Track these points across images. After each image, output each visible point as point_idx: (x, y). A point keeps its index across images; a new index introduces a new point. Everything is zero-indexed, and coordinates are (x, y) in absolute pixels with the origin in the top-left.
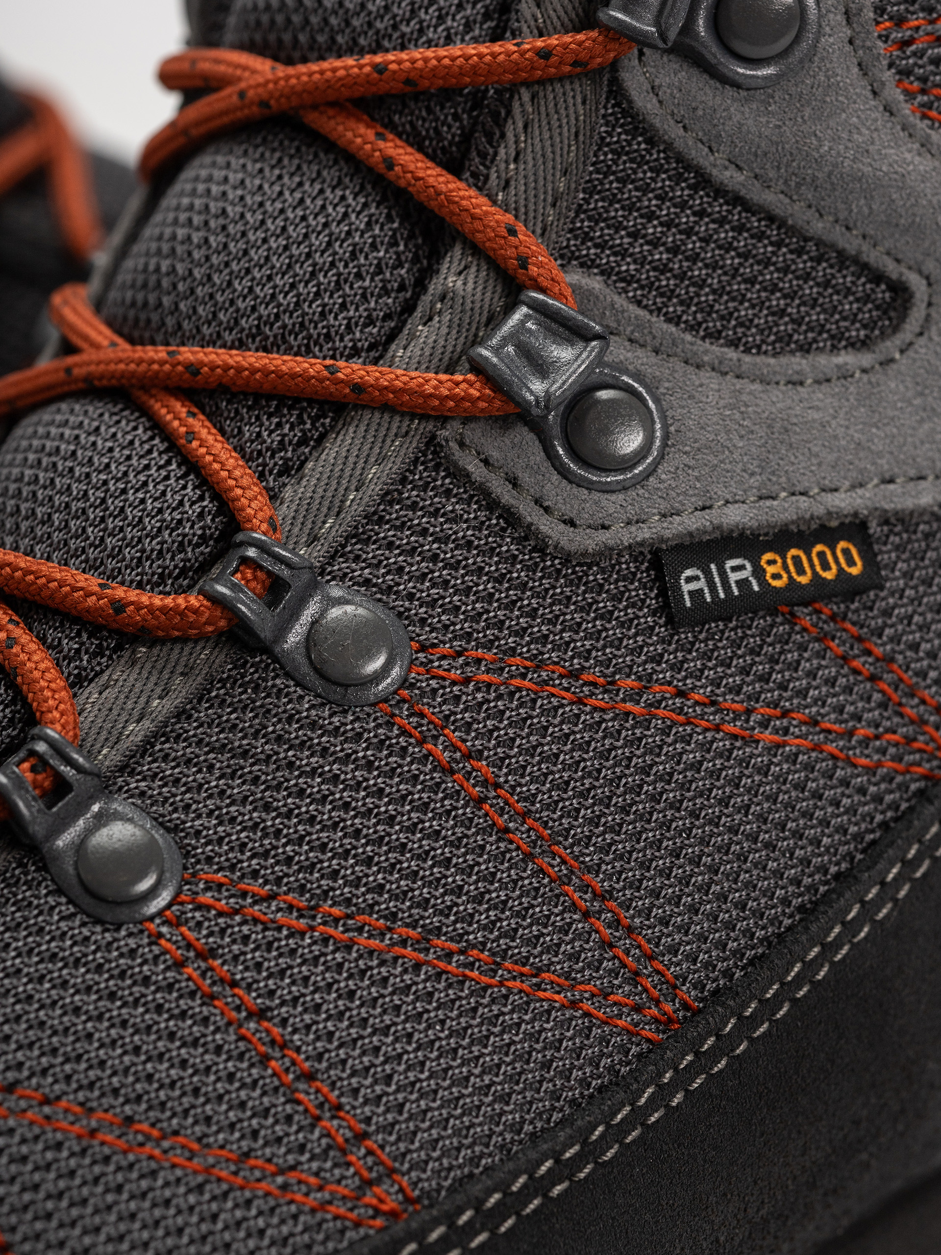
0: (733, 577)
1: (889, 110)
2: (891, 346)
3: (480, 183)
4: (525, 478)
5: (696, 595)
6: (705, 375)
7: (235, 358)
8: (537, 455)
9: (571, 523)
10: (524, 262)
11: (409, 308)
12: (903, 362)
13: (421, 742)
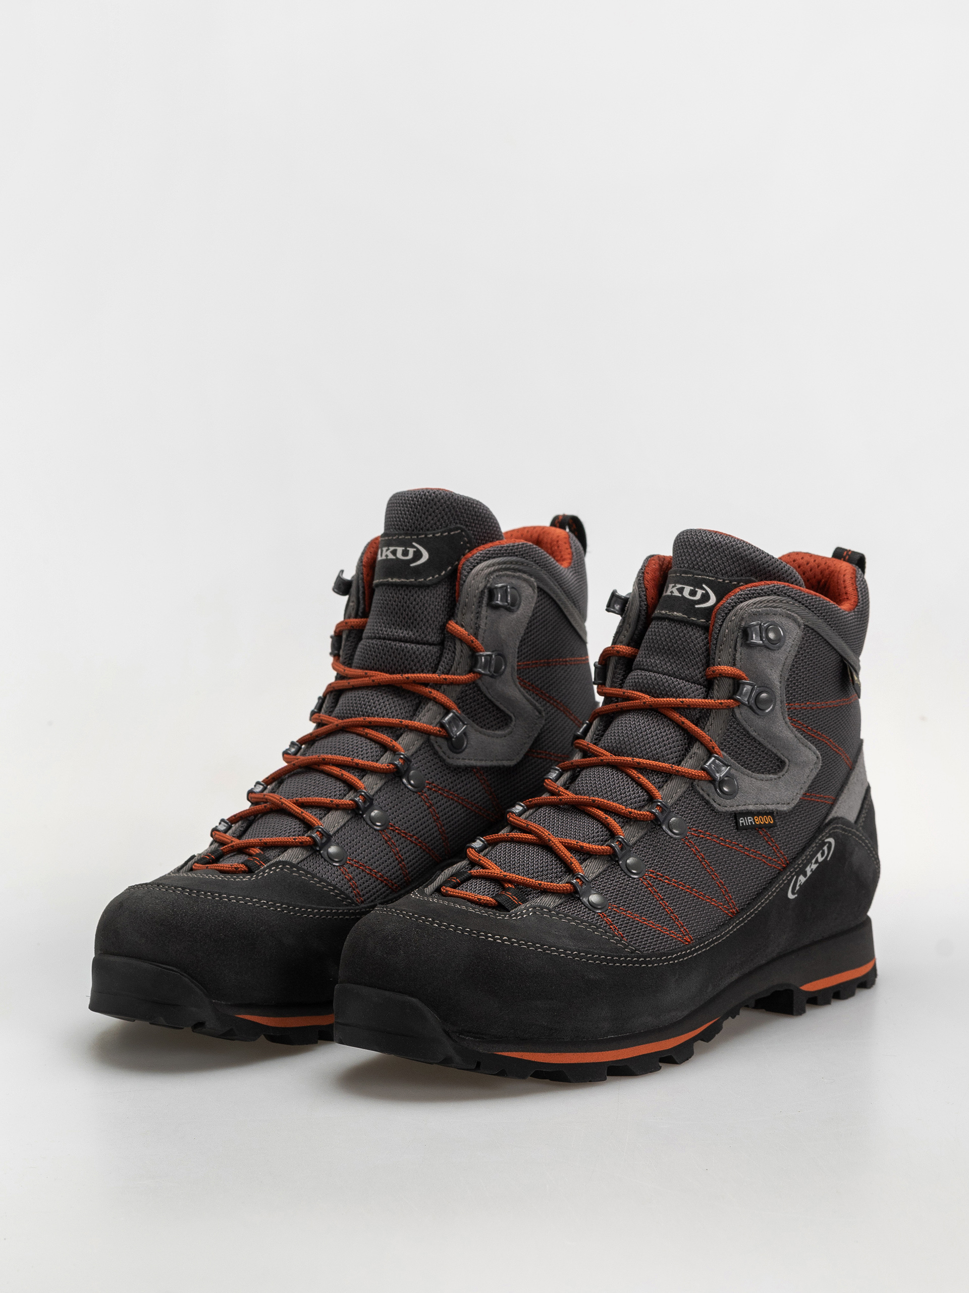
0: (749, 821)
1: (786, 723)
2: (781, 774)
3: (703, 729)
4: (711, 794)
5: (742, 823)
6: (746, 777)
7: (648, 762)
8: (714, 790)
9: (720, 805)
10: (713, 748)
11: (684, 755)
12: (783, 778)
13: (690, 848)
